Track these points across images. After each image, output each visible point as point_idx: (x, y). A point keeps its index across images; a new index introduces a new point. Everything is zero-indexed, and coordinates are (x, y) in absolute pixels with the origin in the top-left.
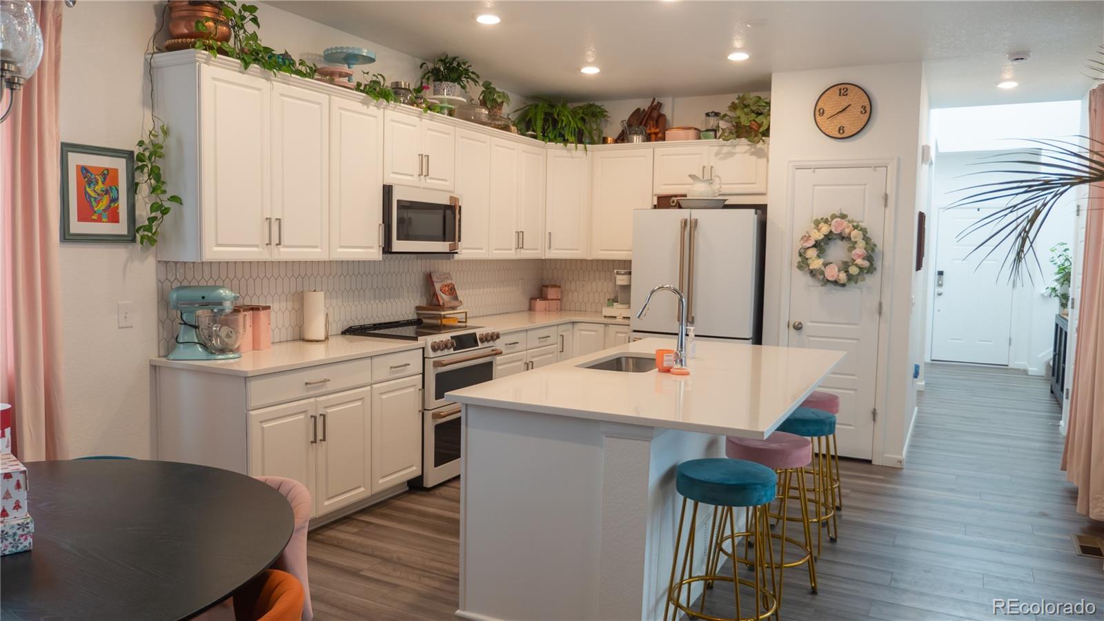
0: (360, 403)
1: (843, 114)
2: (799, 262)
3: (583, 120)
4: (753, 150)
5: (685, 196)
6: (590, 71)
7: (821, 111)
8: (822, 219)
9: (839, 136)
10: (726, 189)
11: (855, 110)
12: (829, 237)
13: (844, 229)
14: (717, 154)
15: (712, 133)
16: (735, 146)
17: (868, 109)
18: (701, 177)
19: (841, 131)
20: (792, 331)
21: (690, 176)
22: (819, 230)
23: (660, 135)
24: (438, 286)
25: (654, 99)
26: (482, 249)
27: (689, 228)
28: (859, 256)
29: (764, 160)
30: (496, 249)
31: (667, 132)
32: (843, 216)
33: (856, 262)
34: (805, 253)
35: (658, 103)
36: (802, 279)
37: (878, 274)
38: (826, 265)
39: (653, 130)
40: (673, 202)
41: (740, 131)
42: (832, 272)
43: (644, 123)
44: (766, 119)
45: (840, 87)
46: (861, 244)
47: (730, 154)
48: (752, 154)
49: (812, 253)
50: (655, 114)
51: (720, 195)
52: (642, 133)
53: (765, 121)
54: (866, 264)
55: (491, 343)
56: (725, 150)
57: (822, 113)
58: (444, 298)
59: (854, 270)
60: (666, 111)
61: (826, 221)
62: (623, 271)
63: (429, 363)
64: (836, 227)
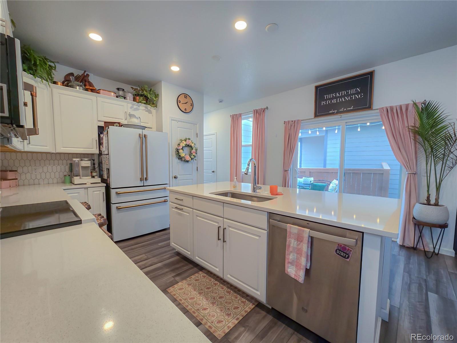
1: (185, 104)
2: (176, 154)
4: (147, 110)
7: (179, 101)
8: (183, 139)
9: (185, 111)
11: (189, 104)
12: (185, 146)
13: (190, 143)
14: (131, 108)
17: (192, 105)
20: (174, 179)
22: (183, 143)
25: (85, 72)
28: (194, 152)
31: (101, 91)
33: (193, 154)
34: (178, 151)
35: (87, 74)
36: (176, 160)
37: (197, 158)
38: (185, 155)
39: (91, 88)
42: (187, 158)
46: (194, 148)
47: (138, 109)
52: (82, 86)
56: (135, 107)
59: (192, 157)
61: (185, 140)
62: (86, 159)
64: (188, 143)
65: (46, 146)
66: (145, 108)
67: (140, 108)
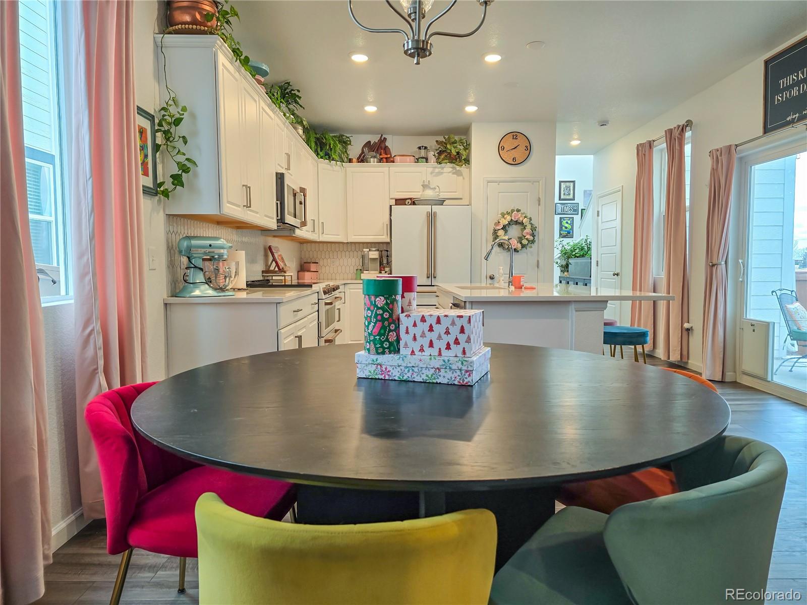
1: (515, 150)
2: (493, 238)
4: (454, 171)
5: (419, 198)
6: (371, 109)
7: (503, 148)
8: (506, 213)
9: (513, 163)
10: (444, 196)
11: (522, 148)
12: (510, 223)
13: (519, 218)
14: (431, 173)
15: (424, 160)
16: (443, 168)
17: (529, 148)
19: (514, 160)
20: (489, 280)
21: (422, 185)
22: (505, 219)
23: (390, 159)
25: (382, 135)
27: (431, 219)
28: (527, 233)
31: (394, 157)
32: (518, 211)
33: (526, 237)
34: (496, 233)
35: (384, 138)
37: (536, 244)
38: (509, 239)
39: (383, 156)
40: (409, 202)
41: (450, 159)
42: (513, 244)
43: (375, 151)
44: (466, 152)
45: (513, 134)
46: (529, 227)
47: (440, 173)
48: (453, 173)
49: (501, 233)
50: (382, 146)
52: (375, 157)
54: (531, 238)
56: (437, 170)
58: (281, 264)
59: (525, 242)
60: (389, 144)
61: (508, 213)
62: (374, 249)
63: (322, 303)
64: (515, 217)
65: (338, 235)
66: (451, 169)
67: (444, 171)
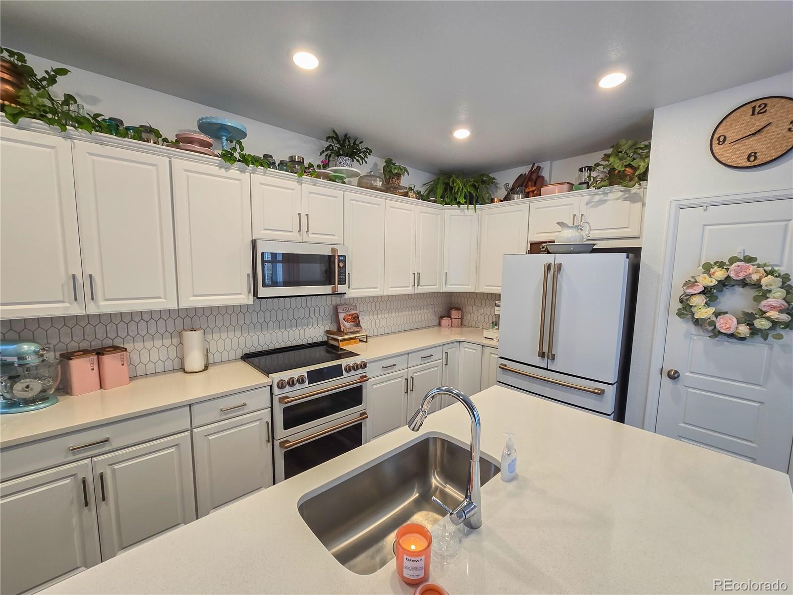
0: (173, 450)
1: (758, 135)
2: (680, 309)
3: (474, 186)
4: (627, 195)
5: (554, 242)
8: (715, 263)
9: (748, 164)
10: (595, 234)
11: (779, 129)
12: (724, 284)
13: (749, 274)
14: (587, 204)
15: (585, 186)
16: (607, 194)
18: (571, 225)
19: (751, 159)
20: (665, 378)
21: (558, 223)
22: (710, 276)
23: (536, 192)
24: (341, 316)
26: (377, 288)
27: (553, 272)
28: (774, 308)
29: (639, 204)
30: (391, 288)
31: (542, 189)
32: (750, 260)
34: (687, 300)
35: (537, 167)
36: (682, 326)
38: (717, 314)
39: (531, 189)
40: (543, 247)
41: (614, 178)
42: (727, 323)
43: (524, 185)
44: (645, 163)
45: (754, 104)
48: (626, 199)
49: (698, 301)
50: (534, 177)
51: (588, 240)
52: (522, 193)
53: (642, 164)
54: (784, 317)
55: (360, 371)
56: (597, 198)
57: (722, 140)
58: (346, 325)
60: (545, 173)
61: (721, 265)
63: (276, 399)
64: (737, 274)
66: (621, 194)
